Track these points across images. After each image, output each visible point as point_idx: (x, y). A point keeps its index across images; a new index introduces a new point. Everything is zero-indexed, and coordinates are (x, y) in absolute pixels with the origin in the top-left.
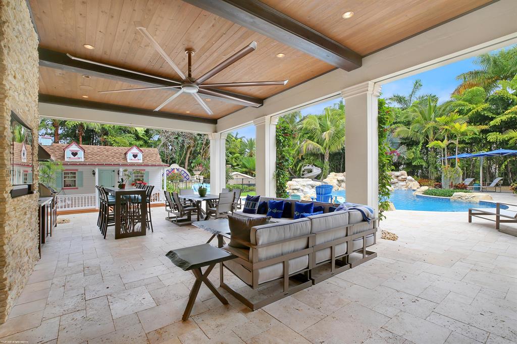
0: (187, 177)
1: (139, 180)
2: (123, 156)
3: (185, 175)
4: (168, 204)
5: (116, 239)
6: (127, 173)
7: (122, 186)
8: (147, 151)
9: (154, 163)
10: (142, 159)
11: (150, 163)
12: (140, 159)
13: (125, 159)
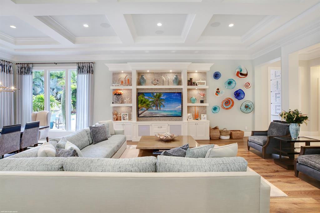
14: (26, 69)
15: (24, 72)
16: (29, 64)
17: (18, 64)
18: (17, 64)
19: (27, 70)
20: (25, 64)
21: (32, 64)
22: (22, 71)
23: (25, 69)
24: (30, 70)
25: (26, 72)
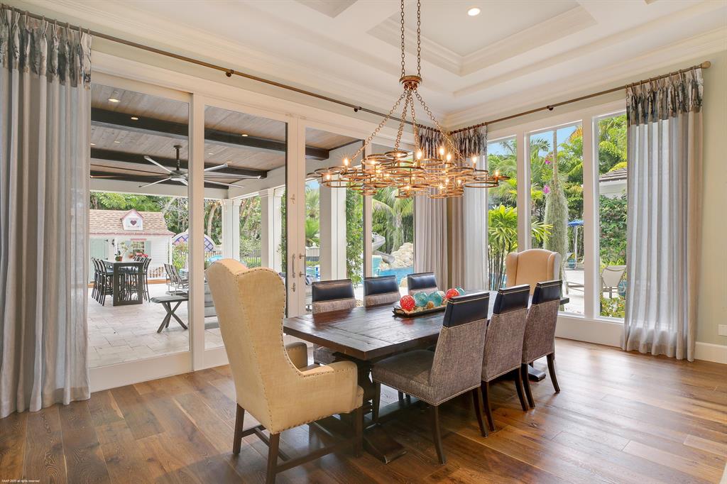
0: (210, 247)
1: (138, 251)
2: (118, 222)
3: (207, 243)
4: (168, 277)
5: (114, 305)
6: (124, 246)
7: (119, 259)
8: (149, 215)
9: (158, 232)
10: (142, 225)
11: (152, 231)
12: (140, 226)
13: (121, 225)
14: (473, 141)
15: (467, 151)
16: (478, 126)
17: (455, 132)
18: (452, 133)
19: (475, 143)
20: (469, 128)
21: (486, 124)
22: (464, 148)
23: (470, 141)
24: (481, 142)
25: (473, 148)
